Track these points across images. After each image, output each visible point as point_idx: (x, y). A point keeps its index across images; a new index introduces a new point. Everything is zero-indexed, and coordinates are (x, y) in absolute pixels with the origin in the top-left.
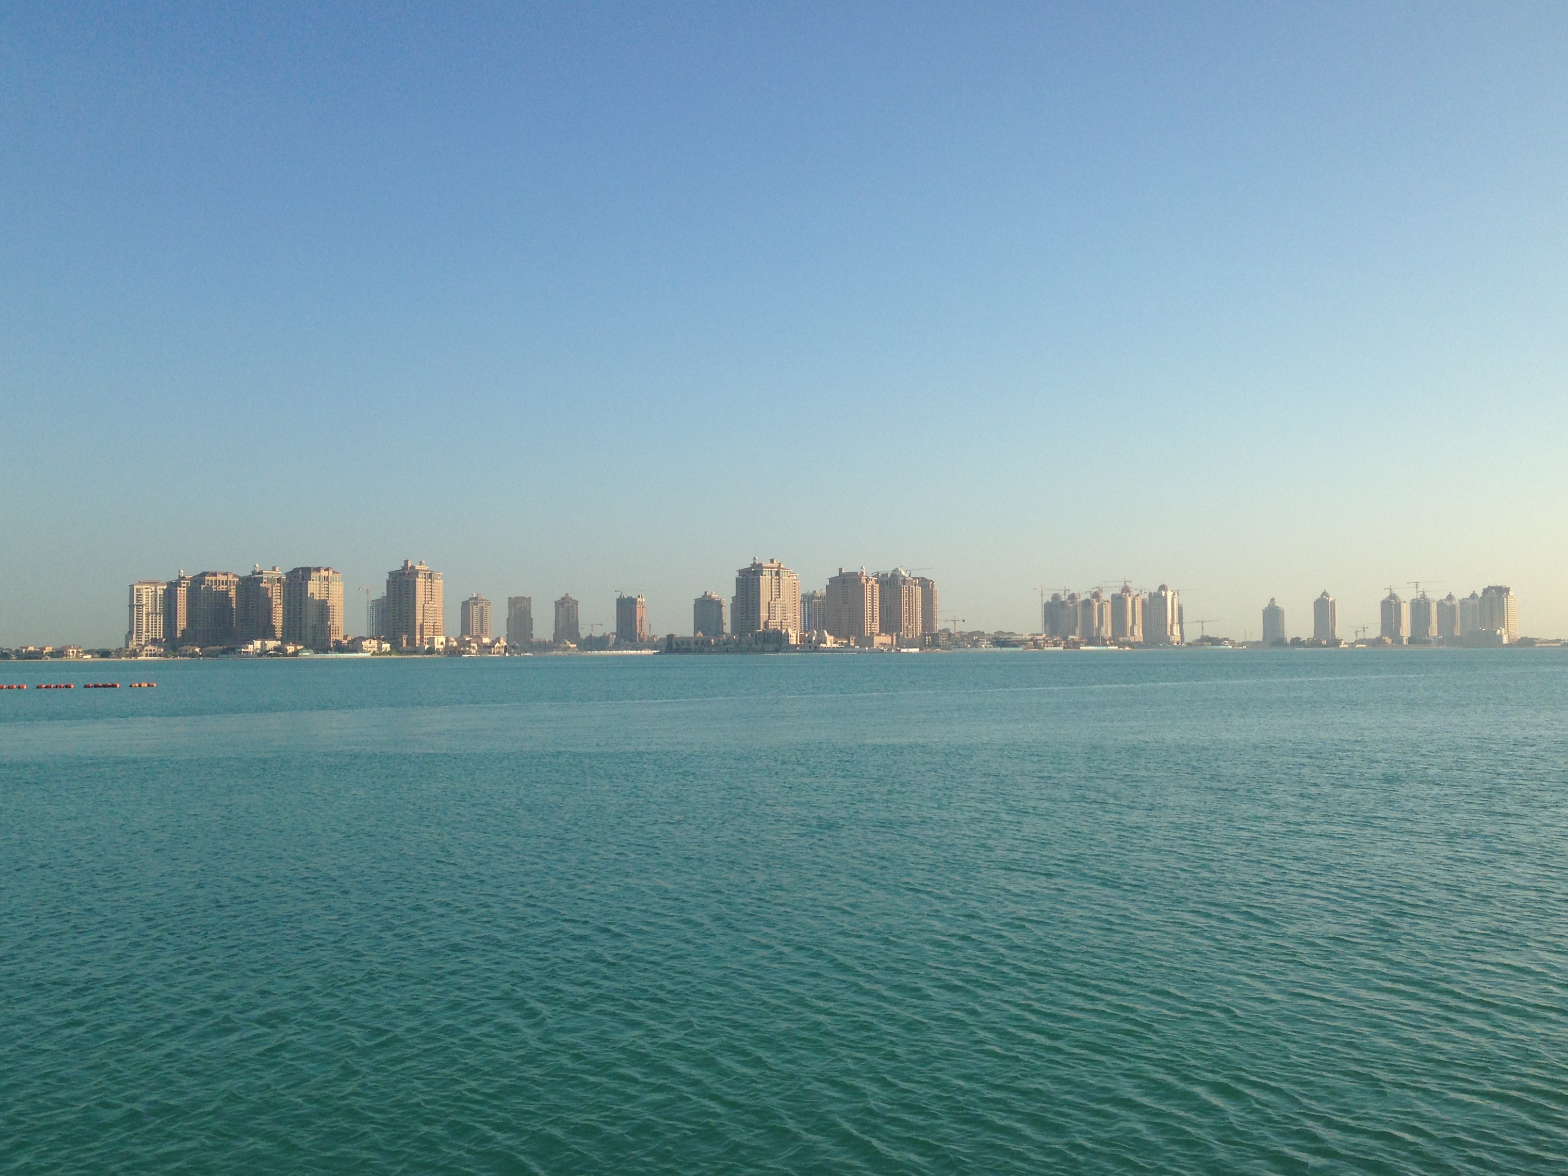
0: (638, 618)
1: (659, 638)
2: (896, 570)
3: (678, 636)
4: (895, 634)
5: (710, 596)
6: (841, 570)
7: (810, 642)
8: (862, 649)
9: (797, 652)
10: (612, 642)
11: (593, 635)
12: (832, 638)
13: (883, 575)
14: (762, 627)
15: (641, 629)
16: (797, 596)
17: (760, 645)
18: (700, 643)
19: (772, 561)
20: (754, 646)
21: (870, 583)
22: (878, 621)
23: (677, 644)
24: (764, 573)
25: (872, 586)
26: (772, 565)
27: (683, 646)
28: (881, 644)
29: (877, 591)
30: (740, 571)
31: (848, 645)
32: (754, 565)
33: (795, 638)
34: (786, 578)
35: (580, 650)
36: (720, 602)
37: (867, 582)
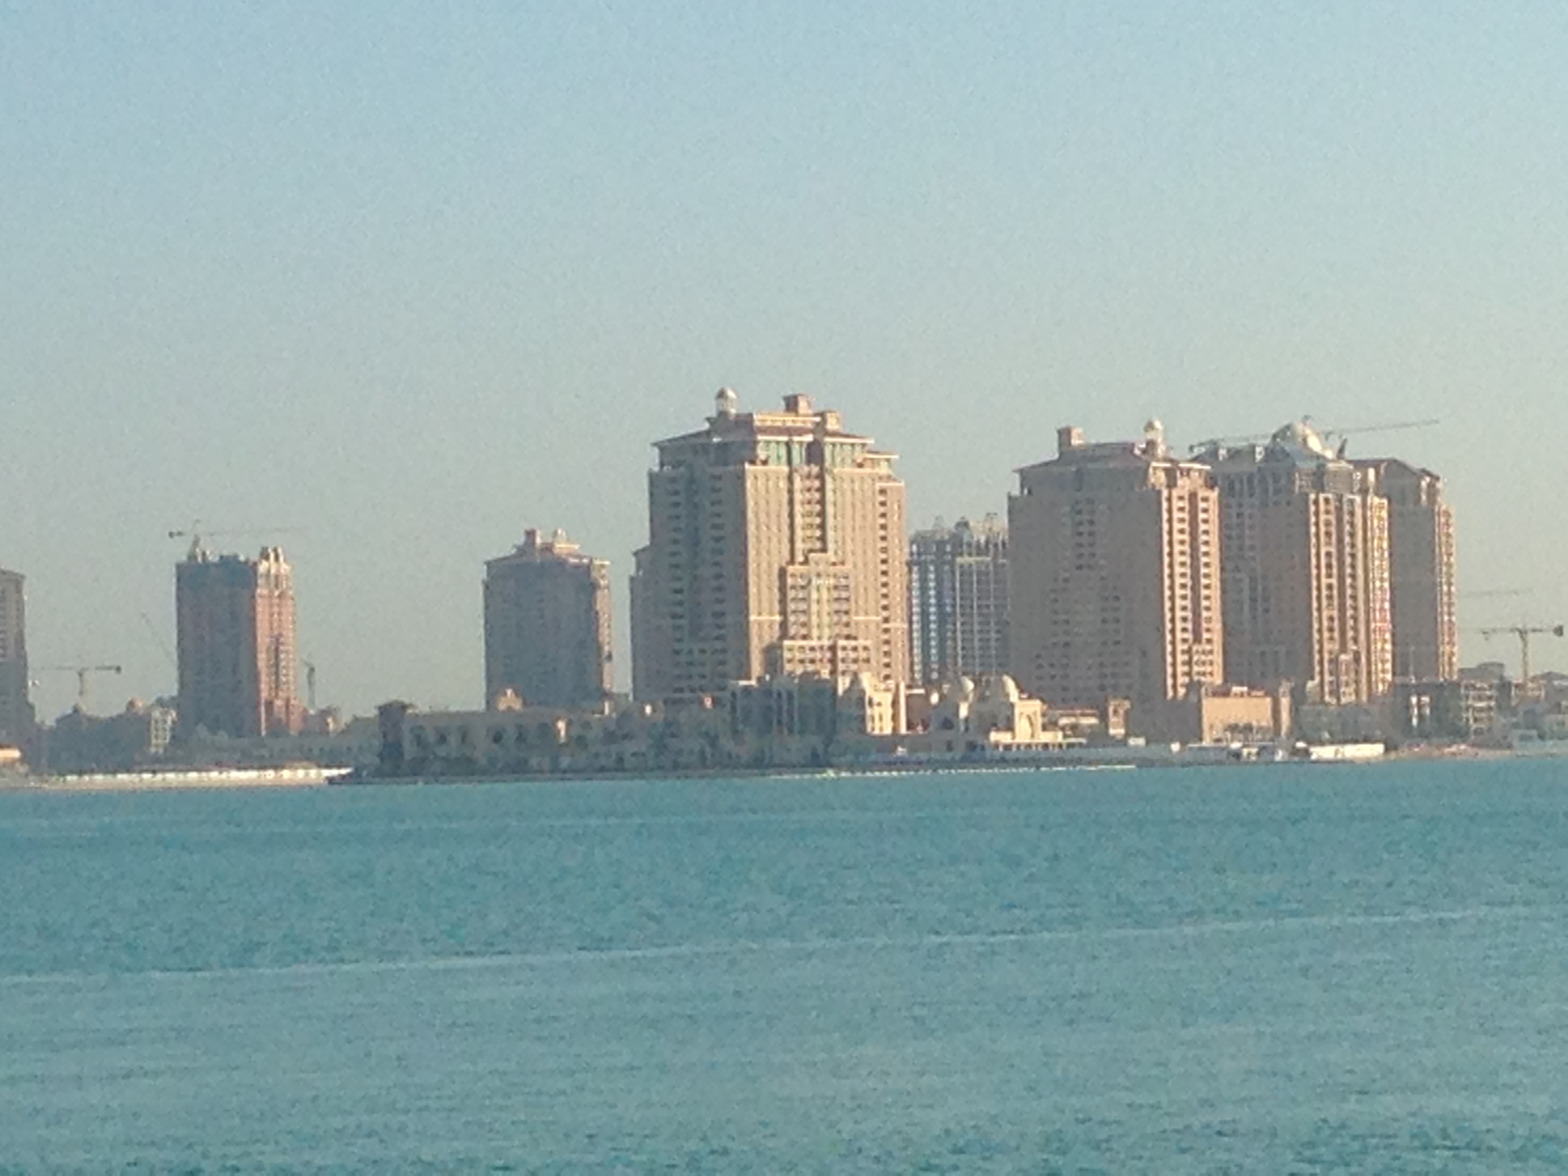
0: (263, 640)
1: (346, 718)
2: (1285, 432)
3: (423, 707)
4: (1285, 687)
5: (548, 548)
6: (1064, 434)
7: (948, 724)
8: (1156, 750)
9: (901, 764)
10: (159, 741)
11: (84, 708)
12: (1035, 706)
13: (1234, 454)
14: (756, 667)
15: (277, 686)
16: (894, 542)
17: (750, 744)
18: (511, 734)
19: (791, 404)
20: (727, 744)
21: (1184, 485)
22: (1217, 637)
23: (419, 740)
24: (762, 454)
25: (1193, 496)
26: (790, 420)
27: (442, 751)
28: (1233, 728)
29: (1213, 515)
30: (663, 447)
31: (1099, 737)
32: (721, 421)
33: (888, 712)
34: (848, 469)
35: (36, 770)
36: (588, 568)
37: (1172, 484)
